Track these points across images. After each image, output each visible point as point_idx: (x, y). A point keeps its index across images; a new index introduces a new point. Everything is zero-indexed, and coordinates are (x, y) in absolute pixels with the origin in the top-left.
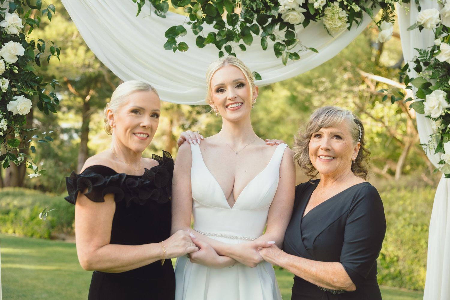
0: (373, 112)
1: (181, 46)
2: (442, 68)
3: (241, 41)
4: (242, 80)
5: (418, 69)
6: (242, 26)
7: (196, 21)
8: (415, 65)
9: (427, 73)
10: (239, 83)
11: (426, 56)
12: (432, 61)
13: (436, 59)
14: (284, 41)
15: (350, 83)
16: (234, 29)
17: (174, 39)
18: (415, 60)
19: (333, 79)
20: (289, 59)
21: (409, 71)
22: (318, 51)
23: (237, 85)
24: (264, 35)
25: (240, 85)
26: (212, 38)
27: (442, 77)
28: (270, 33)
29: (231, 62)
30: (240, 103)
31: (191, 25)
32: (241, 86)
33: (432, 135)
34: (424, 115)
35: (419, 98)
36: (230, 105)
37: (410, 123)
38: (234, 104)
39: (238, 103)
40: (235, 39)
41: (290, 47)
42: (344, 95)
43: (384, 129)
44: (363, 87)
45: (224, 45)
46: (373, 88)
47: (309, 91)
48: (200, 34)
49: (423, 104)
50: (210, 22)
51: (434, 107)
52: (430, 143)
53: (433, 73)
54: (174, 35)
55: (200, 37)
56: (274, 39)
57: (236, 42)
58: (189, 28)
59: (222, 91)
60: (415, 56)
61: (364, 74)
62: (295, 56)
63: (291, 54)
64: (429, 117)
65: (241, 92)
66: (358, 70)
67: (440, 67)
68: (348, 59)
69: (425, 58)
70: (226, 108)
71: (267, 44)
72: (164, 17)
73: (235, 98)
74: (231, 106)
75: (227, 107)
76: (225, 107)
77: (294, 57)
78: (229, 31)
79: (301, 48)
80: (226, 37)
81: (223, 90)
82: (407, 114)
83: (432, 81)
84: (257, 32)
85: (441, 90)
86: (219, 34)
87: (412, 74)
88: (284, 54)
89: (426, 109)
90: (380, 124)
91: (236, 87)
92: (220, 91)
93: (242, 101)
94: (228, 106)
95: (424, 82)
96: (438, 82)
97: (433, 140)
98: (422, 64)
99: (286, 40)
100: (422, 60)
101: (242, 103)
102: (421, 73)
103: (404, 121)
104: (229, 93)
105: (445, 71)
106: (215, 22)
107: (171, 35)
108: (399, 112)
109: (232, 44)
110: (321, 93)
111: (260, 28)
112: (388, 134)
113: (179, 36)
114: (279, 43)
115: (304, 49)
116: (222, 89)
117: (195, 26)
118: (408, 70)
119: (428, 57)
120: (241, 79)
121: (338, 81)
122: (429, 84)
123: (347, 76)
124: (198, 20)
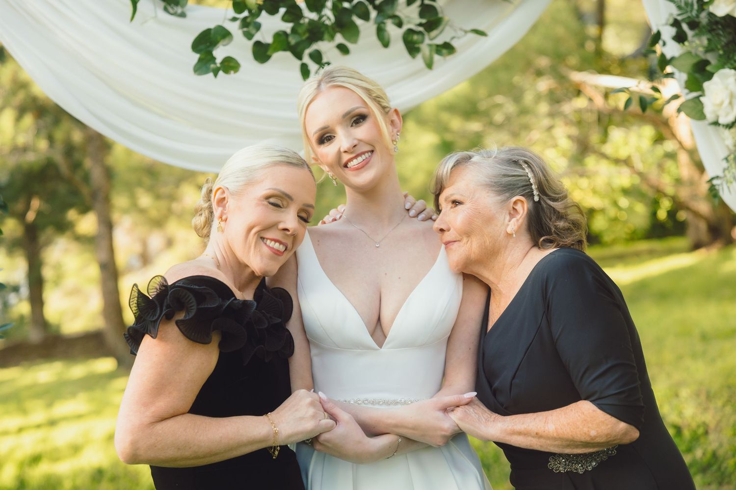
0: (608, 149)
1: (226, 64)
2: (724, 29)
3: (339, 38)
4: (360, 109)
5: (680, 38)
6: (335, 8)
7: (246, 13)
8: (673, 31)
9: (697, 42)
10: (354, 117)
11: (691, 11)
12: (703, 18)
13: (711, 15)
14: (420, 25)
15: (554, 99)
16: (320, 18)
17: (210, 53)
18: (671, 21)
19: (516, 95)
20: (436, 57)
21: (664, 44)
22: (488, 33)
23: (353, 120)
24: (380, 19)
25: (357, 119)
26: (282, 41)
27: (727, 45)
28: (390, 13)
29: (330, 82)
30: (367, 152)
31: (238, 23)
32: (361, 120)
33: (729, 156)
34: (705, 122)
35: (691, 91)
36: (350, 162)
37: (683, 157)
38: (356, 157)
39: (364, 153)
40: (326, 36)
41: (434, 33)
42: (546, 122)
43: (637, 180)
44: (580, 103)
45: (307, 52)
46: (599, 101)
47: (475, 126)
48: (258, 37)
49: (700, 102)
50: (273, 11)
51: (721, 104)
52: (727, 172)
53: (709, 40)
54: (208, 47)
55: (258, 44)
56: (400, 24)
57: (330, 41)
58: (234, 28)
59: (330, 140)
60: (671, 15)
61: (577, 77)
62: (447, 48)
63: (438, 46)
64: (716, 123)
65: (362, 132)
66: (564, 70)
67: (720, 27)
68: (541, 52)
69: (689, 14)
70: (345, 169)
71: (389, 35)
72: (183, 15)
73: (355, 146)
74: (352, 162)
75: (346, 166)
76: (343, 167)
77: (444, 51)
78: (312, 22)
79: (453, 34)
80: (307, 35)
81: (330, 136)
82: (675, 141)
83: (710, 57)
84: (365, 17)
85: (730, 68)
86: (294, 30)
87: (671, 49)
88: (425, 48)
89: (709, 110)
90: (625, 170)
91: (352, 126)
92: (326, 141)
93: (368, 148)
94: (348, 163)
95: (695, 60)
96: (720, 56)
97: (731, 165)
98: (685, 27)
99: (424, 21)
100: (683, 20)
101: (372, 151)
102: (686, 43)
103: (672, 156)
104: (343, 140)
105: (730, 33)
106: (282, 10)
107: (202, 47)
108: (659, 139)
109: (321, 46)
110: (499, 127)
111: (370, 7)
112: (645, 188)
113: (218, 45)
114: (411, 31)
115: (460, 33)
116: (327, 137)
117: (245, 23)
118: (661, 42)
119: (694, 13)
120: (357, 108)
121: (528, 98)
122: (707, 63)
123: (544, 85)
124: (250, 11)
